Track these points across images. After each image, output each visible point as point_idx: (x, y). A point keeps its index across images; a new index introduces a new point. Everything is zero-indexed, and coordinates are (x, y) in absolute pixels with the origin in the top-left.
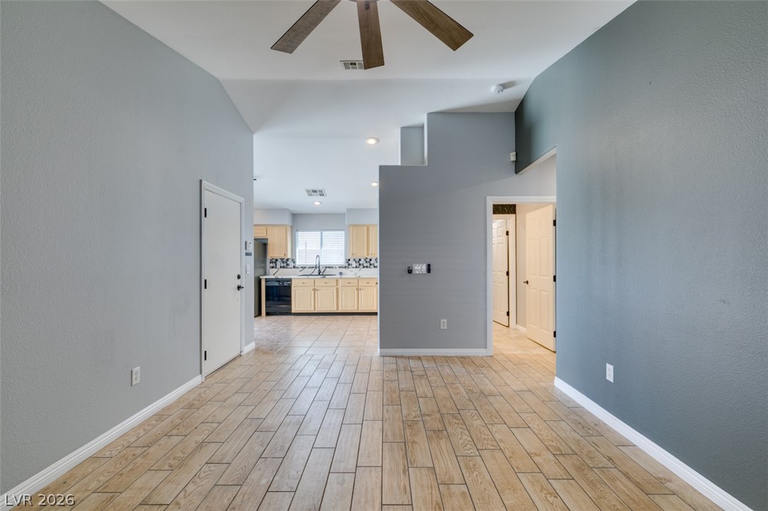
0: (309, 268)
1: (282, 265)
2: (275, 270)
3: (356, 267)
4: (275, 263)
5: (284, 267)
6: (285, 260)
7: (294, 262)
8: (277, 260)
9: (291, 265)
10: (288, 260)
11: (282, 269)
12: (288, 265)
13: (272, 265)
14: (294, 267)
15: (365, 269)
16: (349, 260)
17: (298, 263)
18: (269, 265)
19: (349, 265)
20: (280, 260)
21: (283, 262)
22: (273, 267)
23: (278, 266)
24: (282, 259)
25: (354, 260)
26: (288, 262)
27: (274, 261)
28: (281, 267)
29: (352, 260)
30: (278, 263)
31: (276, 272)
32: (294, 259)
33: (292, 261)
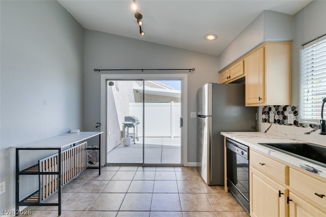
1: (277, 117)
2: (267, 125)
4: (268, 113)
5: (279, 122)
6: (281, 110)
7: (296, 113)
8: (270, 109)
9: (291, 118)
10: (285, 108)
11: (277, 125)
12: (285, 118)
13: (264, 116)
14: (296, 123)
18: (262, 116)
20: (273, 109)
21: (279, 113)
22: (265, 121)
23: (272, 120)
24: (277, 107)
26: (286, 113)
27: (267, 110)
28: (275, 121)
30: (272, 114)
31: (268, 129)
32: (296, 106)
33: (292, 110)
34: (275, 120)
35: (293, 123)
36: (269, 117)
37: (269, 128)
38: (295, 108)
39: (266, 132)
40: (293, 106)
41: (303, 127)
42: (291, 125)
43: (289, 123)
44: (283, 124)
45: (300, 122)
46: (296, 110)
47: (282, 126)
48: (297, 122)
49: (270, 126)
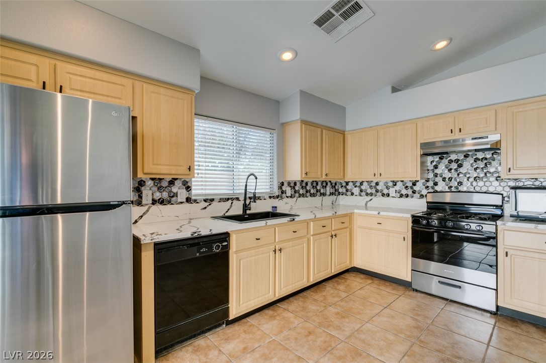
0: (221, 200)
1: (158, 196)
2: (136, 210)
3: (291, 197)
4: (138, 190)
5: (162, 202)
6: (164, 184)
7: (188, 188)
8: (142, 183)
9: (182, 194)
10: (173, 181)
11: (160, 207)
12: (172, 195)
14: (188, 200)
15: (302, 199)
16: (282, 184)
17: (196, 191)
19: (282, 192)
20: (150, 183)
21: (160, 189)
23: (146, 200)
24: (157, 181)
25: (289, 184)
28: (154, 202)
29: (286, 184)
30: (147, 192)
31: (142, 217)
32: (187, 180)
33: (182, 184)
34: (153, 200)
35: (185, 200)
36: (140, 197)
37: (144, 214)
38: (187, 182)
39: (136, 222)
40: (185, 180)
41: (198, 203)
42: (182, 203)
43: (179, 200)
44: (169, 202)
45: (193, 198)
46: (189, 184)
47: (169, 206)
48: (190, 198)
49: (148, 211)
